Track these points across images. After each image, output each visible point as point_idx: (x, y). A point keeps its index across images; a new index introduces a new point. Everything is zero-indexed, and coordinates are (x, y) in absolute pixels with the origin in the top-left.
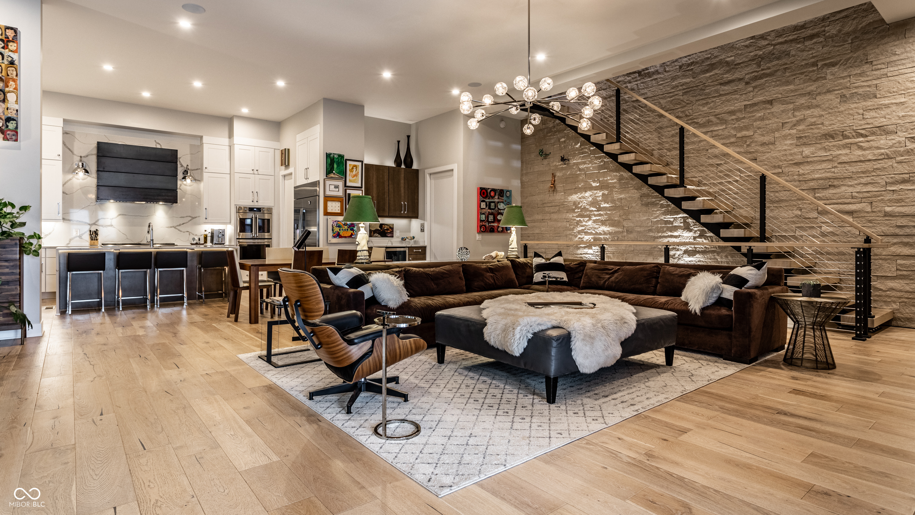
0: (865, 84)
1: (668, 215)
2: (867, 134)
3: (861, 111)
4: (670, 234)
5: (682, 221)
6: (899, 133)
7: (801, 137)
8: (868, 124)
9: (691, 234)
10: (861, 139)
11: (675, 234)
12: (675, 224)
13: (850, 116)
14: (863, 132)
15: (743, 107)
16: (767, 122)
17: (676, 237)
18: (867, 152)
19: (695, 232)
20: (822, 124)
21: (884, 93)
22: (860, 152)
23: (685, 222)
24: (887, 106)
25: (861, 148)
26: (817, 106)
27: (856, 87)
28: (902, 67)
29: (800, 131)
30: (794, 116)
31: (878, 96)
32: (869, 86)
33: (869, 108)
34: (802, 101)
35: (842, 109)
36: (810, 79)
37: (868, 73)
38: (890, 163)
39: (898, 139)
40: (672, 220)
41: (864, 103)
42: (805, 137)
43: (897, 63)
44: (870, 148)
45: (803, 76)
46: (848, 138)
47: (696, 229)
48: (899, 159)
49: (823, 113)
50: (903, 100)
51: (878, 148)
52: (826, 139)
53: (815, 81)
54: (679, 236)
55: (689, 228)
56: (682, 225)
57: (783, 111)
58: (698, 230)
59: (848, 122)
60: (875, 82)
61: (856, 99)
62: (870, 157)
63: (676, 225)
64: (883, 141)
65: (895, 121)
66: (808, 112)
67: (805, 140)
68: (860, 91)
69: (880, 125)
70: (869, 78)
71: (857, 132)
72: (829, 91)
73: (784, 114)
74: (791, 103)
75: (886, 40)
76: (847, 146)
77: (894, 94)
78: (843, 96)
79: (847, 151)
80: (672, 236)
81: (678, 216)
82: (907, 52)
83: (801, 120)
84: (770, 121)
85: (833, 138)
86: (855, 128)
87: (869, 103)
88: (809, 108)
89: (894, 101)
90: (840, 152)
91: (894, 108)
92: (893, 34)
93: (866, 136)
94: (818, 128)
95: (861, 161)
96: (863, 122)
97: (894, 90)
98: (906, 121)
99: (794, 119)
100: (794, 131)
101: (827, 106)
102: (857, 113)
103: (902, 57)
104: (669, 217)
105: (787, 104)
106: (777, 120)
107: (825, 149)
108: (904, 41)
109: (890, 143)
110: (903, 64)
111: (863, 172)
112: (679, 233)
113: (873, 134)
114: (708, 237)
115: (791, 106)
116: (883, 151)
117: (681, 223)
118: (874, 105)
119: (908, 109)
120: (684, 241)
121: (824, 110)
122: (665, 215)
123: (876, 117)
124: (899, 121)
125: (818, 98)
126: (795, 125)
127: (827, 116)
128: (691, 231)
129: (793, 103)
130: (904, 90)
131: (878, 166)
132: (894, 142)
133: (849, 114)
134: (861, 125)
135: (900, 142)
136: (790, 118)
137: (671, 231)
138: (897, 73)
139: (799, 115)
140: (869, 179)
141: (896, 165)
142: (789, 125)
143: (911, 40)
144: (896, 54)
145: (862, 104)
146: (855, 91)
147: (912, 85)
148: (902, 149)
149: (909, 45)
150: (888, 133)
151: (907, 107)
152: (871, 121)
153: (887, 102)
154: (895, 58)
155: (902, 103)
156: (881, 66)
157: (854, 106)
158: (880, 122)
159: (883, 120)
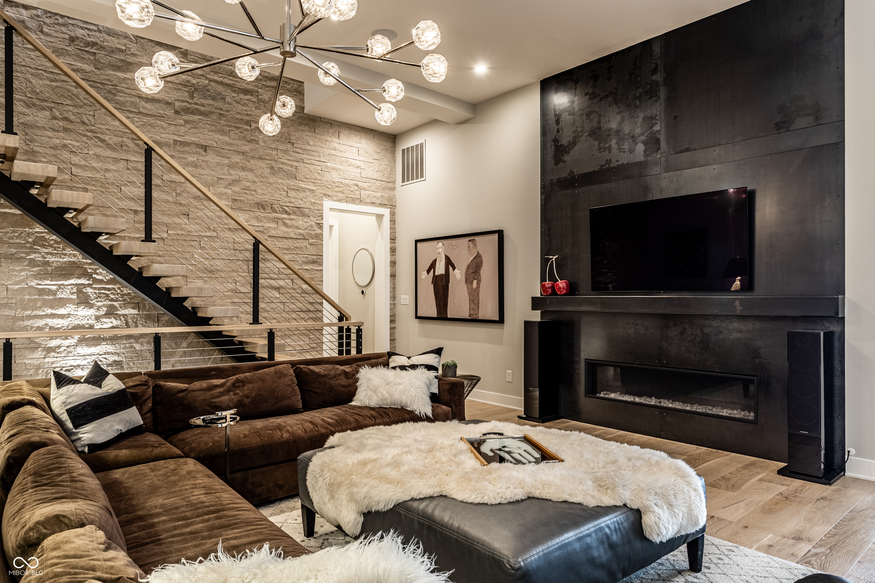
0: (288, 162)
1: (45, 279)
2: (291, 212)
3: (286, 188)
4: (49, 311)
5: (75, 290)
6: (311, 218)
7: (236, 200)
8: (290, 202)
9: (92, 312)
10: (286, 216)
11: (62, 311)
12: (59, 295)
13: (277, 191)
14: (287, 209)
15: (172, 142)
16: (201, 171)
17: (62, 316)
18: (290, 230)
19: (99, 308)
20: (255, 191)
21: (301, 177)
22: (285, 229)
23: (80, 292)
24: (304, 190)
25: (285, 224)
26: (251, 170)
27: (282, 163)
28: (313, 158)
29: (235, 193)
30: (230, 174)
31: (298, 178)
32: (291, 166)
33: (292, 187)
34: (237, 159)
35: (271, 181)
36: (244, 137)
37: (291, 153)
38: (305, 243)
39: (310, 223)
40: (54, 288)
42: (241, 201)
43: (311, 153)
44: (292, 226)
45: (238, 132)
46: (276, 212)
47: (99, 304)
48: (311, 241)
49: (256, 179)
50: (314, 188)
51: (298, 228)
52: (259, 208)
53: (249, 142)
54: (69, 315)
55: (88, 303)
56: (74, 297)
57: (218, 164)
58: (104, 306)
59: (277, 196)
60: (296, 164)
61: (282, 175)
62: (292, 235)
63: (62, 296)
64: (300, 222)
65: (308, 206)
66: (243, 174)
67: (240, 205)
68: (285, 168)
69: (299, 206)
70: (291, 158)
71: (283, 208)
72: (261, 158)
73: (219, 168)
74: (227, 157)
75: (302, 128)
76: (276, 220)
77: (308, 180)
78: (272, 168)
79: (273, 225)
80: (53, 316)
81: (66, 283)
82: (316, 146)
83: (236, 180)
84: (205, 172)
85: (264, 209)
86: (281, 204)
87: (291, 182)
88: (243, 169)
89: (308, 187)
90: (269, 225)
91: (308, 193)
92: (307, 125)
93: (289, 214)
94: (252, 195)
95: (285, 238)
96: (287, 200)
97: (308, 176)
98: (315, 208)
99: (229, 177)
100: (229, 191)
101: (259, 173)
102: (283, 189)
103: (313, 148)
104: (49, 282)
105: (222, 157)
106: (211, 172)
107: (257, 219)
108: (314, 135)
109: (306, 225)
110: (314, 156)
111: (287, 249)
112: (68, 310)
113: (294, 213)
114: (119, 316)
115: (226, 161)
116: (301, 231)
117: (73, 293)
118: (295, 186)
119: (316, 198)
120: (77, 322)
121: (257, 177)
122: (41, 279)
123: (296, 198)
124: (311, 207)
125: (252, 161)
126: (230, 184)
127: (259, 184)
128: (91, 306)
129: (229, 158)
130: (314, 179)
131: (297, 245)
132: (308, 224)
133: (277, 188)
134: (286, 202)
135: (311, 226)
136: (225, 175)
137: (52, 308)
138: (309, 162)
139: (236, 174)
140: (291, 256)
141: (308, 246)
142: (225, 183)
143: (318, 136)
144: (309, 144)
145: (287, 181)
146: (281, 166)
147: (319, 177)
148: (313, 233)
149: (317, 140)
150: (304, 215)
151: (316, 196)
152: (292, 200)
153: (303, 186)
154: (308, 147)
155: (312, 191)
156: (299, 151)
157: (280, 181)
158: (299, 203)
159: (300, 202)
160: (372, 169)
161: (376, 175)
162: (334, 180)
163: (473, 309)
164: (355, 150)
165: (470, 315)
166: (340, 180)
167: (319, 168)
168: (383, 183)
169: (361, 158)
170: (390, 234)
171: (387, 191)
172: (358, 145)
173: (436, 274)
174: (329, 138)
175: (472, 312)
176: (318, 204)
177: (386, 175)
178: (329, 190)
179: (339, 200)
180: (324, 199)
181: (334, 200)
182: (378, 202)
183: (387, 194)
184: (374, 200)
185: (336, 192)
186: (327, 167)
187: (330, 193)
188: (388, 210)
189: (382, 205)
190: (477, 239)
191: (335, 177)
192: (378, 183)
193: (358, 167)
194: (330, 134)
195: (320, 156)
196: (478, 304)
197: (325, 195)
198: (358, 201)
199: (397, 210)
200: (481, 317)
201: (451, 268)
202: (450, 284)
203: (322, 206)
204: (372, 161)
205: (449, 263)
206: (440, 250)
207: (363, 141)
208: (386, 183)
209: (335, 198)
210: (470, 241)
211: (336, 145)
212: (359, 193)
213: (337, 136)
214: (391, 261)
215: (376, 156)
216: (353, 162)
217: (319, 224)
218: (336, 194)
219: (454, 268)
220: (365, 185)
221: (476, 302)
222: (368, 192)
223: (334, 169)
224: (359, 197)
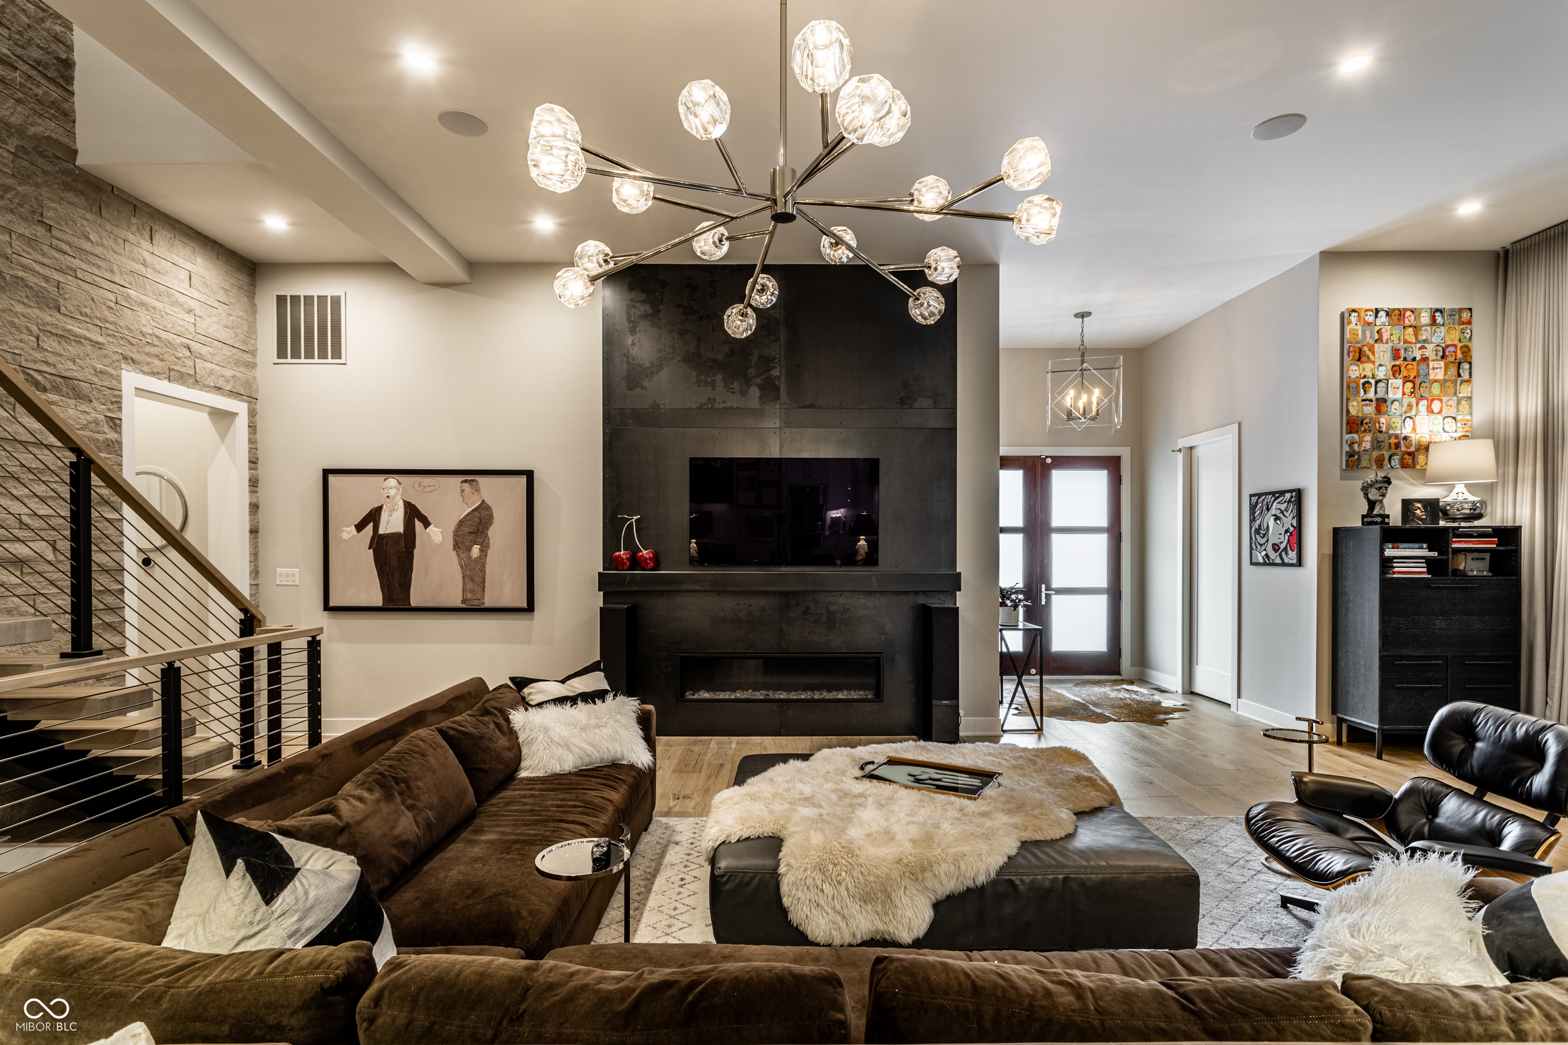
0: (38, 268)
3: (34, 328)
6: (95, 403)
8: (47, 363)
13: (13, 330)
14: (39, 377)
21: (72, 309)
24: (79, 340)
27: (24, 268)
28: (97, 272)
31: (63, 310)
32: (47, 279)
33: (49, 328)
37: (45, 248)
39: (94, 415)
41: (37, 312)
43: (93, 259)
50: (100, 339)
59: (12, 343)
60: (57, 276)
61: (23, 295)
65: (89, 377)
68: (32, 280)
69: (66, 374)
70: (45, 260)
71: (28, 374)
75: (70, 196)
77: (87, 320)
82: (103, 245)
86: (24, 364)
87: (47, 317)
89: (88, 335)
91: (89, 348)
92: (82, 193)
96: (38, 355)
97: (88, 311)
98: (105, 384)
102: (27, 328)
103: (98, 250)
108: (99, 220)
109: (84, 419)
110: (99, 267)
111: (40, 471)
113: (56, 389)
118: (56, 326)
119: (106, 361)
123: (60, 355)
124: (95, 380)
130: (100, 319)
132: (89, 418)
133: (12, 323)
134: (35, 362)
135: (97, 422)
143: (108, 227)
144: (87, 238)
145: (35, 313)
146: (21, 274)
147: (111, 318)
148: (100, 437)
149: (105, 234)
150: (79, 396)
151: (105, 356)
152: (52, 359)
153: (77, 330)
154: (87, 246)
155: (97, 345)
156: (65, 247)
157: (19, 308)
158: (67, 368)
159: (70, 365)
160: (215, 319)
161: (224, 335)
162: (144, 329)
163: (472, 591)
164: (184, 275)
165: (463, 601)
166: (156, 331)
167: (112, 297)
168: (235, 351)
169: (195, 294)
170: (250, 452)
171: (242, 369)
172: (189, 266)
173: (382, 531)
174: (131, 237)
175: (469, 596)
176: (111, 375)
177: (241, 336)
178: (134, 349)
179: (153, 374)
180: (123, 366)
181: (144, 373)
182: (227, 388)
183: (242, 373)
184: (221, 383)
185: (148, 354)
186: (128, 297)
187: (135, 356)
188: (245, 405)
189: (234, 394)
190: (481, 480)
191: (145, 322)
192: (226, 351)
193: (190, 311)
194: (134, 229)
195: (112, 271)
196: (484, 583)
197: (125, 358)
198: (192, 380)
199: (259, 407)
200: (488, 602)
201: (418, 525)
202: (415, 551)
203: (120, 382)
204: (216, 304)
205: (412, 513)
206: (392, 492)
207: (199, 260)
208: (240, 353)
209: (146, 368)
210: (466, 481)
211: (147, 255)
212: (192, 364)
213: (147, 235)
214: (250, 504)
215: (221, 296)
216: (182, 299)
217: (112, 419)
218: (148, 359)
219: (426, 524)
220: (204, 350)
221: (478, 580)
222: (208, 365)
223: (143, 304)
224: (192, 372)
